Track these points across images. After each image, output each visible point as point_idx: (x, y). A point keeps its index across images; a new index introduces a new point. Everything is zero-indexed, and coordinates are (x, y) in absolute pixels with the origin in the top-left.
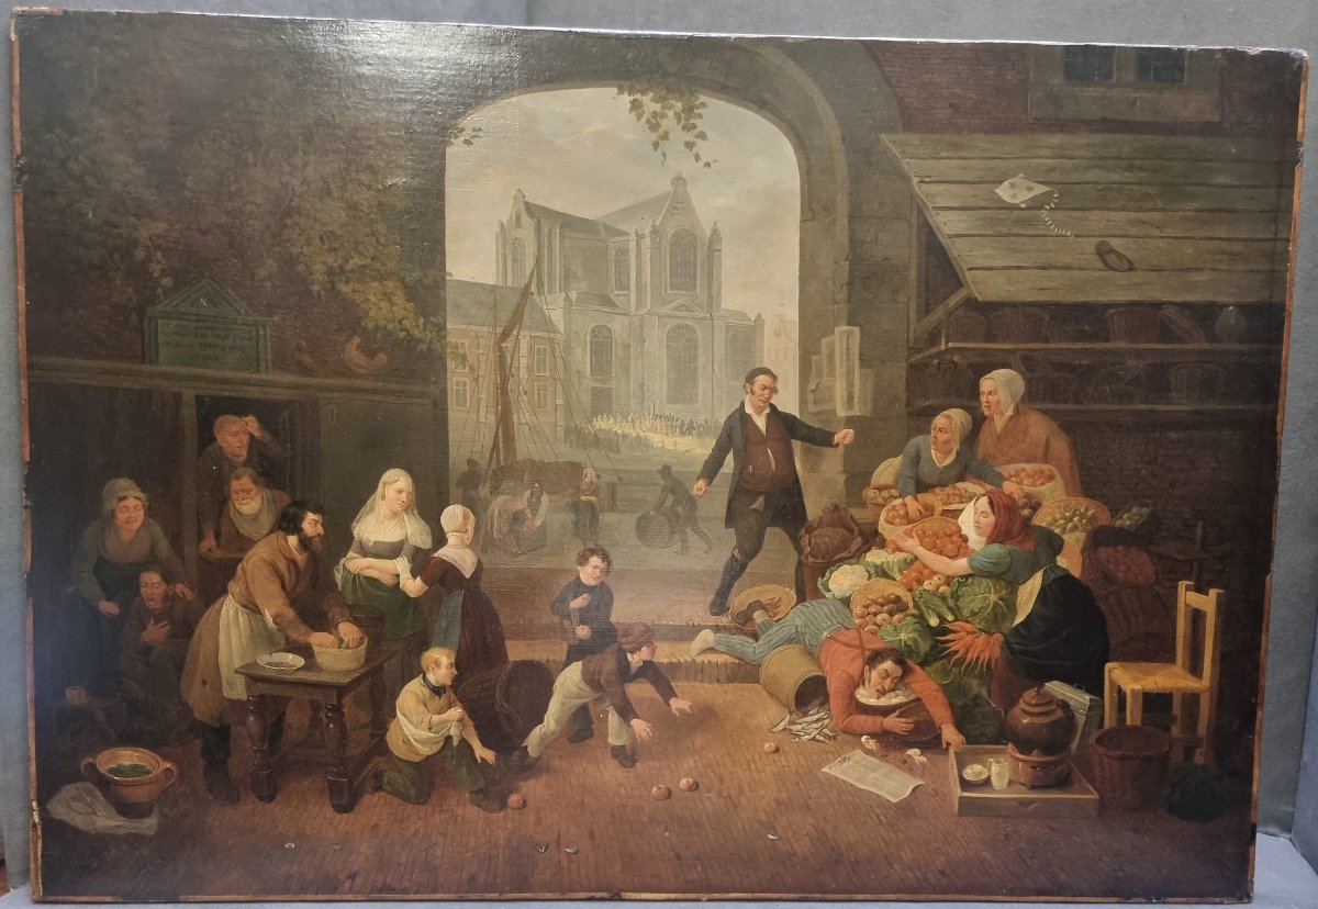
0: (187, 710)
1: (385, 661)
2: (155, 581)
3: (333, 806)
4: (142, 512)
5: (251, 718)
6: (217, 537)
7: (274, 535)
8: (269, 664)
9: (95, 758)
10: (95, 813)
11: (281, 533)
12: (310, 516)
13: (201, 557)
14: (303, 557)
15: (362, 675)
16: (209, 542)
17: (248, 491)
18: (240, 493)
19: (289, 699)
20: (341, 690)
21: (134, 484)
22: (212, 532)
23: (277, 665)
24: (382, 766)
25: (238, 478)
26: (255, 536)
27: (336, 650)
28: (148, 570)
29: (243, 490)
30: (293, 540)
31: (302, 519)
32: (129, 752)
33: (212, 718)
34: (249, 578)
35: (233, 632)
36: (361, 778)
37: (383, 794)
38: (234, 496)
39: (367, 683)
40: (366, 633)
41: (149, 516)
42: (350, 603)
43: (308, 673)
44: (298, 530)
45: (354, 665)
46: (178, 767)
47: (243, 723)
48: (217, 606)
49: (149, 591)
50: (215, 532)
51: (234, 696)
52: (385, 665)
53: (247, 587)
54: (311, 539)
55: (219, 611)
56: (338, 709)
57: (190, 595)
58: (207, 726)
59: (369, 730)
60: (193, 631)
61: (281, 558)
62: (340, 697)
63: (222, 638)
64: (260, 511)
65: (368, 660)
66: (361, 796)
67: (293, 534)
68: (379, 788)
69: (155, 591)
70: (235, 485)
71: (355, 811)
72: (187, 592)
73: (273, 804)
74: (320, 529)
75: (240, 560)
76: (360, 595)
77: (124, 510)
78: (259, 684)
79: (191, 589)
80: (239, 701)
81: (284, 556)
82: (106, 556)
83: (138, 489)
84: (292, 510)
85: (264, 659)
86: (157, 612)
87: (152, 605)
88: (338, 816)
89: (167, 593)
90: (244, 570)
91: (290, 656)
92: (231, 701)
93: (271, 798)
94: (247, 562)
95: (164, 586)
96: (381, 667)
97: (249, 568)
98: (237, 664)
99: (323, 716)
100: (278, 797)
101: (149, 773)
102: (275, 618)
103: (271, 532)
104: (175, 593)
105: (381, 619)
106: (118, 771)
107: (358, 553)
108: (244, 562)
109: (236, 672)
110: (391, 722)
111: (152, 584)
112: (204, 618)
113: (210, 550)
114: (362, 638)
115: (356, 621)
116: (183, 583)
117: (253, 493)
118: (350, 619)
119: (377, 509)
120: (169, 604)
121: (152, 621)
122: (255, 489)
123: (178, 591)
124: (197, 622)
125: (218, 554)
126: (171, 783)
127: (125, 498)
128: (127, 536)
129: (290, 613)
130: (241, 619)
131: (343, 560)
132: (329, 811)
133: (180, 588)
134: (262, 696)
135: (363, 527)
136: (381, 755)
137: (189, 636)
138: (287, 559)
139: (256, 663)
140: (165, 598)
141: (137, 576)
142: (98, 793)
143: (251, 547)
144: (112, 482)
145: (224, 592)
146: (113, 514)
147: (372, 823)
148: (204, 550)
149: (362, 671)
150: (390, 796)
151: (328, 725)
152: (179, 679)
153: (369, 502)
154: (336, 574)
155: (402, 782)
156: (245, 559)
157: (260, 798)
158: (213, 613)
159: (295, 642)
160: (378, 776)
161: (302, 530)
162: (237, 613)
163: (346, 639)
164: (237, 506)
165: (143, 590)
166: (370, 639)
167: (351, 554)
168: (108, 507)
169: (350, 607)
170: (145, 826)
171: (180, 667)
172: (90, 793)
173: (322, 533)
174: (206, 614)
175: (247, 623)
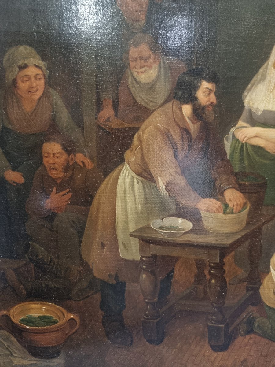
0: (88, 269)
1: (263, 224)
2: (56, 151)
3: (211, 346)
4: (43, 81)
5: (144, 276)
6: (115, 106)
7: (170, 105)
8: (161, 228)
9: (9, 311)
10: (12, 355)
11: (176, 102)
12: (205, 85)
13: (99, 127)
14: (196, 126)
15: (243, 237)
16: (108, 112)
17: (146, 59)
18: (139, 61)
19: (177, 259)
20: (223, 250)
21: (34, 52)
22: (111, 102)
23: (167, 229)
24: (255, 314)
25: (137, 45)
26: (150, 106)
27: (221, 215)
28: (49, 140)
29: (141, 58)
30: (187, 109)
31: (196, 88)
32: (38, 306)
33: (110, 276)
34: (144, 147)
35: (130, 199)
36: (235, 324)
37: (253, 336)
38: (132, 64)
39: (247, 244)
40: (249, 199)
41: (50, 86)
42: (237, 170)
43: (195, 236)
44: (192, 99)
45: (237, 228)
46: (80, 318)
47: (136, 280)
48: (114, 174)
49: (51, 161)
50: (114, 101)
51: (129, 258)
52: (264, 227)
53: (143, 157)
54: (204, 108)
55: (117, 179)
56: (220, 267)
57: (89, 165)
58: (105, 282)
59: (245, 284)
60: (92, 198)
61: (176, 127)
62: (222, 256)
63: (119, 205)
64: (158, 77)
65: (248, 223)
66: (235, 338)
67: (187, 103)
68: (250, 331)
69: (57, 160)
70: (134, 52)
71: (229, 350)
72: (87, 161)
73: (161, 347)
74: (213, 98)
75: (136, 130)
76: (246, 163)
77: (25, 79)
78: (151, 245)
79: (91, 158)
80: (133, 261)
81: (178, 125)
82: (10, 127)
83: (38, 56)
84: (187, 78)
85: (156, 223)
86: (59, 181)
87: (54, 174)
88: (215, 354)
89: (68, 164)
90: (140, 141)
91: (180, 220)
92: (126, 261)
93: (160, 341)
94: (143, 133)
95: (65, 156)
96: (260, 229)
97: (145, 137)
98: (132, 228)
99: (206, 272)
100: (165, 340)
101: (55, 322)
102: (168, 185)
103: (166, 101)
104: (75, 162)
105: (263, 186)
106: (29, 321)
107: (247, 122)
108: (140, 132)
109: (131, 235)
110: (265, 277)
111: (54, 154)
112: (103, 186)
113: (108, 120)
114: (245, 204)
115: (241, 188)
116: (82, 152)
117: (151, 61)
118: (237, 186)
119: (268, 78)
120: (70, 173)
121: (54, 189)
122: (152, 57)
123: (78, 161)
124: (96, 190)
125: (115, 123)
126: (74, 331)
127: (26, 66)
128: (28, 107)
129: (181, 181)
130: (136, 186)
131: (233, 129)
132: (207, 350)
133: (79, 157)
134: (154, 257)
135: (253, 96)
136: (253, 304)
137: (89, 203)
138: (181, 128)
139: (149, 227)
140: (67, 168)
141: (39, 146)
142: (13, 339)
143: (148, 117)
144: (13, 49)
145: (121, 161)
146: (15, 81)
147: (242, 359)
148: (102, 120)
149: (243, 234)
150: (260, 337)
151: (210, 281)
152: (80, 242)
153: (261, 70)
154: (226, 142)
155: (270, 326)
156: (143, 127)
157: (150, 342)
158: (111, 180)
159: (185, 208)
160: (250, 322)
161: (196, 99)
162: (133, 182)
163: (231, 205)
164: (135, 74)
165: (45, 160)
166: (252, 204)
167: (241, 123)
168: (10, 76)
169: (236, 174)
170: (53, 364)
171: (81, 233)
172: (7, 339)
173: (215, 102)
174: (105, 183)
175: (142, 190)
